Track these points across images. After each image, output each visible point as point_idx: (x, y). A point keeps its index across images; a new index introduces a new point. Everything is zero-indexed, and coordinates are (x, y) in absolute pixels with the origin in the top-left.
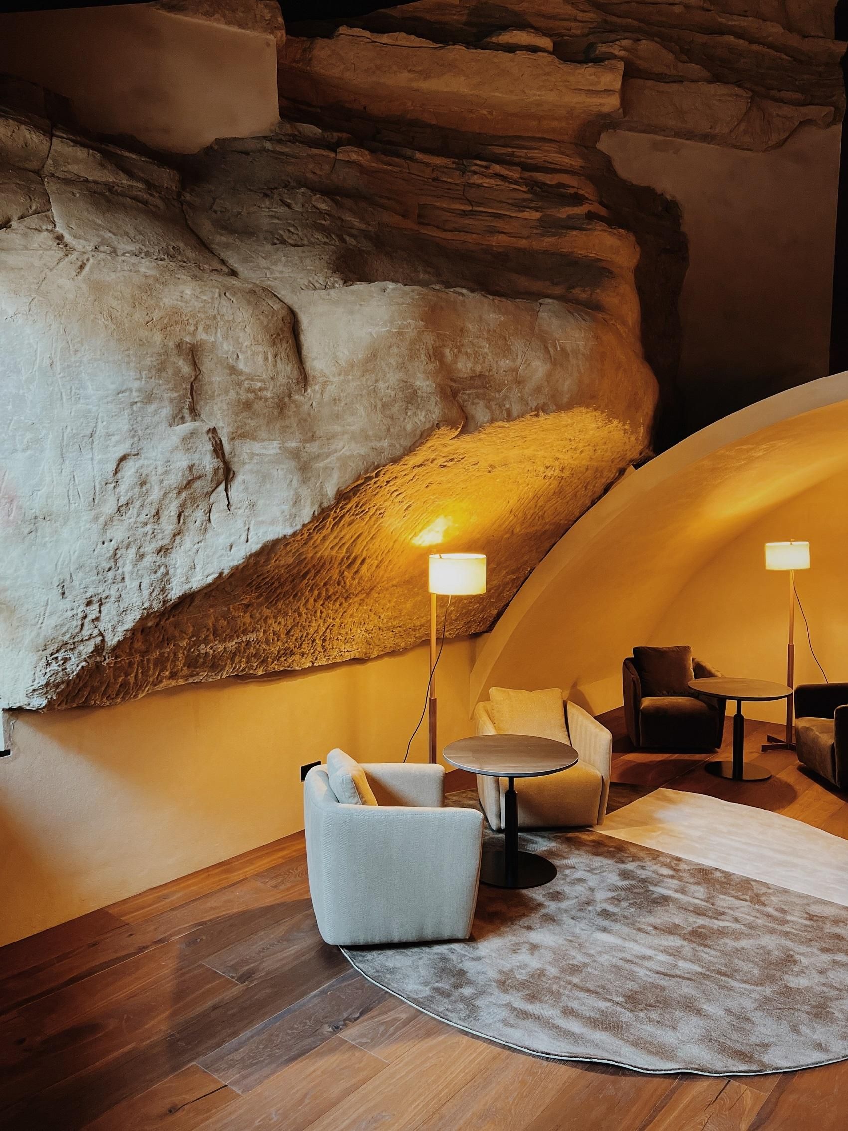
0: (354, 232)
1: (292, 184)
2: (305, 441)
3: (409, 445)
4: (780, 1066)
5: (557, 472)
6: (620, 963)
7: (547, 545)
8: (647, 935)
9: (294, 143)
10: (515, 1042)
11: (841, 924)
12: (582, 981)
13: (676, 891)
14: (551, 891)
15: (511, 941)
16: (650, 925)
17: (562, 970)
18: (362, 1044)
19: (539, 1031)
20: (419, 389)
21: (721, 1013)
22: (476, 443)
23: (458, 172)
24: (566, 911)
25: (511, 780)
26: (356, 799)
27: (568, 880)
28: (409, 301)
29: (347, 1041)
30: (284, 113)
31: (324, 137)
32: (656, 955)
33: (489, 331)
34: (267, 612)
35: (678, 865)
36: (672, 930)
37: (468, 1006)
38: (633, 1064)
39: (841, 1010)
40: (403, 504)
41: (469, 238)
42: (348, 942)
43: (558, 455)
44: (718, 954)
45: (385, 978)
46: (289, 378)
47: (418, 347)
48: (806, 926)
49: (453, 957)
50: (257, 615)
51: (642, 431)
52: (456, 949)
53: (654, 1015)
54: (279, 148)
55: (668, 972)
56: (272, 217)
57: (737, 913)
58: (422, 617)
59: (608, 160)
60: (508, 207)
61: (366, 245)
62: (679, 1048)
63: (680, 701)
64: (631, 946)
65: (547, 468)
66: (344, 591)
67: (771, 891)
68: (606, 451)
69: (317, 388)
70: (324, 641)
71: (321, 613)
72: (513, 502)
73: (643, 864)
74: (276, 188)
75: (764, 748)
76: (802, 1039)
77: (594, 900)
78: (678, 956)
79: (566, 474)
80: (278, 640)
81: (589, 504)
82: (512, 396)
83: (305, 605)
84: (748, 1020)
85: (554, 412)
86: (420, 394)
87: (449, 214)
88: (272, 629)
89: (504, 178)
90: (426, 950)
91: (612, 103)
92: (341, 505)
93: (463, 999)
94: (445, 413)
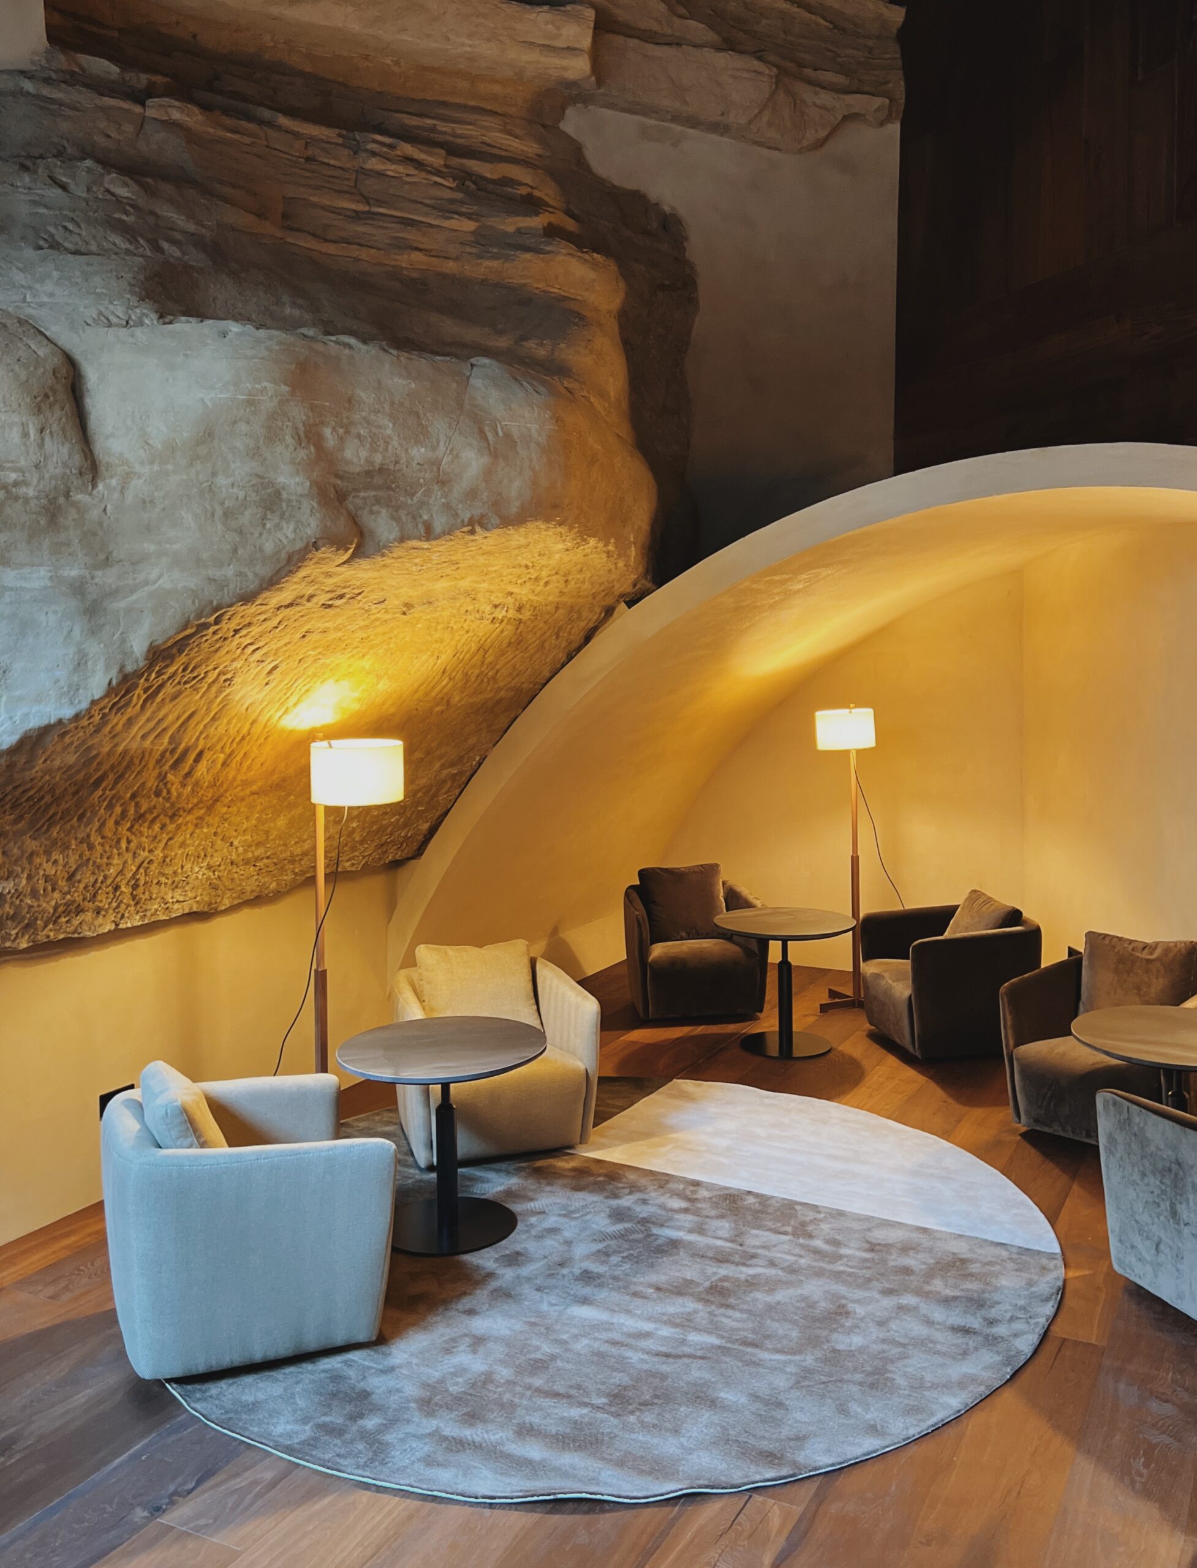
0: (178, 236)
1: (69, 151)
2: (96, 567)
3: (270, 575)
4: (821, 1464)
5: (512, 613)
6: (605, 1348)
7: (504, 721)
8: (645, 1301)
9: (73, 85)
10: (443, 1488)
11: (911, 1253)
12: (547, 1382)
13: (690, 1231)
14: (507, 1252)
15: (443, 1336)
16: (650, 1286)
17: (519, 1370)
18: (198, 1529)
19: (480, 1466)
20: (284, 489)
21: (743, 1400)
22: (379, 571)
23: (346, 152)
24: (529, 1279)
25: (445, 1086)
26: (189, 1140)
27: (533, 1233)
28: (264, 353)
29: (173, 1528)
30: (54, 35)
31: (124, 80)
32: (657, 1329)
33: (392, 403)
34: (31, 845)
35: (693, 1192)
36: (681, 1289)
37: (371, 1445)
38: (615, 1493)
39: (905, 1374)
40: (264, 664)
41: (363, 254)
42: (178, 1372)
43: (511, 588)
44: (745, 1316)
45: (240, 1420)
46: (65, 465)
47: (280, 424)
48: (866, 1260)
49: (351, 1373)
50: (15, 851)
51: (634, 553)
52: (356, 1359)
53: (649, 1417)
54: (46, 91)
55: (674, 1351)
56: (35, 203)
57: (774, 1254)
58: (304, 841)
59: (577, 149)
60: (425, 209)
61: (197, 258)
62: (683, 1459)
63: (705, 945)
64: (622, 1321)
65: (496, 606)
66: (168, 805)
67: (822, 1216)
68: (583, 582)
69: (114, 482)
70: (135, 887)
71: (129, 842)
72: (446, 657)
73: (645, 1196)
74: (41, 157)
75: (824, 1008)
76: (852, 1421)
77: (571, 1259)
78: (689, 1326)
79: (526, 615)
80: (53, 890)
81: (564, 659)
82: (431, 502)
83: (100, 830)
84: (780, 1405)
85: (498, 527)
86: (284, 495)
87: (333, 216)
88: (41, 873)
89: (419, 165)
90: (309, 1366)
91: (579, 67)
92: (157, 668)
93: (364, 1435)
94: (326, 526)
